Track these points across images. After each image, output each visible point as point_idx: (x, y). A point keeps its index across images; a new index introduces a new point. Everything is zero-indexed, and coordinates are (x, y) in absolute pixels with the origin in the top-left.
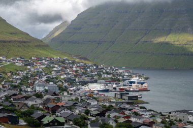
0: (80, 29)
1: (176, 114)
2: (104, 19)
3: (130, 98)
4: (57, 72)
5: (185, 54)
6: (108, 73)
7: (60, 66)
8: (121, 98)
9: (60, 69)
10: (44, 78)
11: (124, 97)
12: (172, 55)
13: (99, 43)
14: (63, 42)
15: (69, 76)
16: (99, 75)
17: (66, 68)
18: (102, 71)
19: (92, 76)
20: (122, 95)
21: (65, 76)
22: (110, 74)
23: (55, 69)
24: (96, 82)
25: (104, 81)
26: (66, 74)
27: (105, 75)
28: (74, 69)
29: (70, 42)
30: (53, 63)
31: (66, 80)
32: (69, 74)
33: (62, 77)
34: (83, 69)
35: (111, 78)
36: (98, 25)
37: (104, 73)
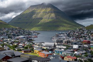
0: (21, 18)
2: (28, 15)
4: (10, 32)
5: (53, 26)
7: (11, 30)
8: (27, 39)
9: (11, 31)
10: (6, 34)
12: (49, 26)
13: (27, 23)
14: (15, 23)
16: (24, 33)
17: (13, 31)
19: (21, 33)
21: (13, 34)
22: (27, 32)
24: (22, 35)
25: (25, 35)
26: (13, 33)
27: (26, 33)
28: (16, 31)
29: (17, 23)
30: (9, 29)
31: (13, 35)
32: (14, 33)
33: (12, 34)
34: (19, 31)
35: (27, 34)
36: (26, 17)
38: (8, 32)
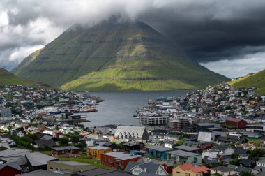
0: (47, 58)
1: (99, 129)
2: (69, 48)
3: (74, 118)
4: (18, 98)
6: (65, 98)
7: (21, 92)
8: (67, 118)
9: (21, 95)
10: (5, 104)
11: (69, 117)
12: (130, 79)
13: (65, 71)
14: (32, 71)
15: (28, 101)
16: (57, 99)
17: (27, 94)
18: (60, 96)
19: (50, 100)
20: (67, 115)
21: (25, 101)
22: (67, 98)
23: (16, 95)
24: (52, 105)
25: (60, 105)
27: (62, 100)
28: (34, 95)
29: (38, 71)
30: (15, 90)
31: (25, 105)
32: (29, 99)
33: (22, 102)
34: (43, 94)
36: (64, 54)
37: (61, 97)
38: (11, 95)
